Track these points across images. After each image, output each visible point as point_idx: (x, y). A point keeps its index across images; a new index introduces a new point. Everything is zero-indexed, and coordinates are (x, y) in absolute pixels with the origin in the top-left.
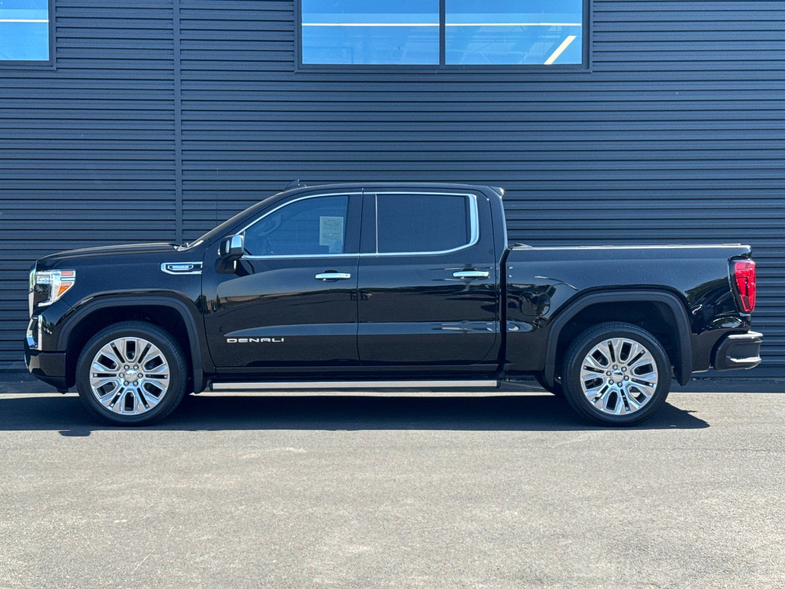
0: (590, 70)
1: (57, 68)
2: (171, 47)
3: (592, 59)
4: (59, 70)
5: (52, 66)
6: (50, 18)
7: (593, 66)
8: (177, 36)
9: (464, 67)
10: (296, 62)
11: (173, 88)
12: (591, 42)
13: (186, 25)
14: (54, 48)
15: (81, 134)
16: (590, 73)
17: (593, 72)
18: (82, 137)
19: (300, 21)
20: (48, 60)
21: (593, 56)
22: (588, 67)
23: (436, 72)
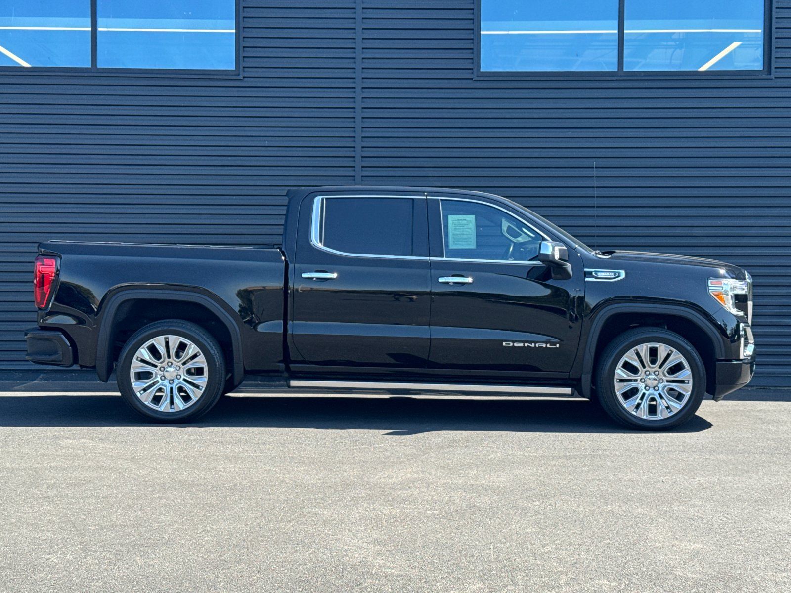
0: (772, 76)
1: (244, 77)
2: (353, 56)
3: (774, 65)
4: (246, 79)
5: (239, 75)
6: (237, 28)
7: (776, 72)
8: (359, 45)
9: (643, 74)
10: (475, 70)
11: (354, 96)
12: (773, 48)
13: (368, 34)
14: (239, 58)
15: (265, 141)
16: (771, 79)
17: (775, 78)
18: (267, 144)
19: (479, 29)
20: (234, 69)
21: (776, 62)
22: (770, 73)
23: (615, 78)
